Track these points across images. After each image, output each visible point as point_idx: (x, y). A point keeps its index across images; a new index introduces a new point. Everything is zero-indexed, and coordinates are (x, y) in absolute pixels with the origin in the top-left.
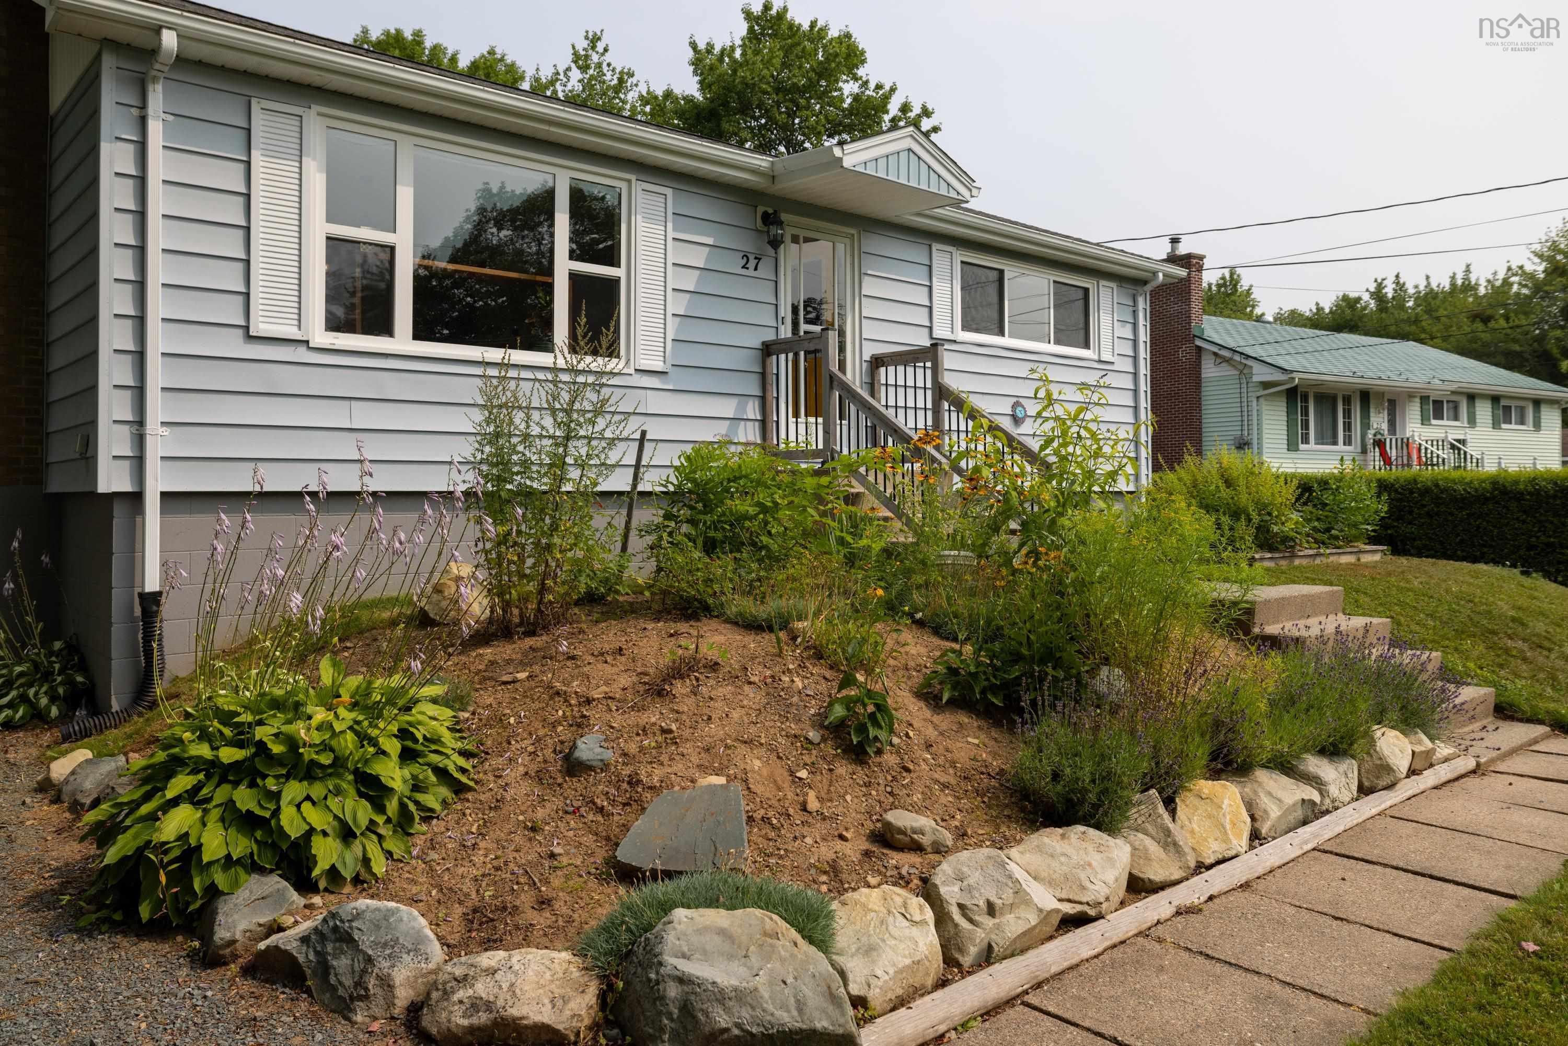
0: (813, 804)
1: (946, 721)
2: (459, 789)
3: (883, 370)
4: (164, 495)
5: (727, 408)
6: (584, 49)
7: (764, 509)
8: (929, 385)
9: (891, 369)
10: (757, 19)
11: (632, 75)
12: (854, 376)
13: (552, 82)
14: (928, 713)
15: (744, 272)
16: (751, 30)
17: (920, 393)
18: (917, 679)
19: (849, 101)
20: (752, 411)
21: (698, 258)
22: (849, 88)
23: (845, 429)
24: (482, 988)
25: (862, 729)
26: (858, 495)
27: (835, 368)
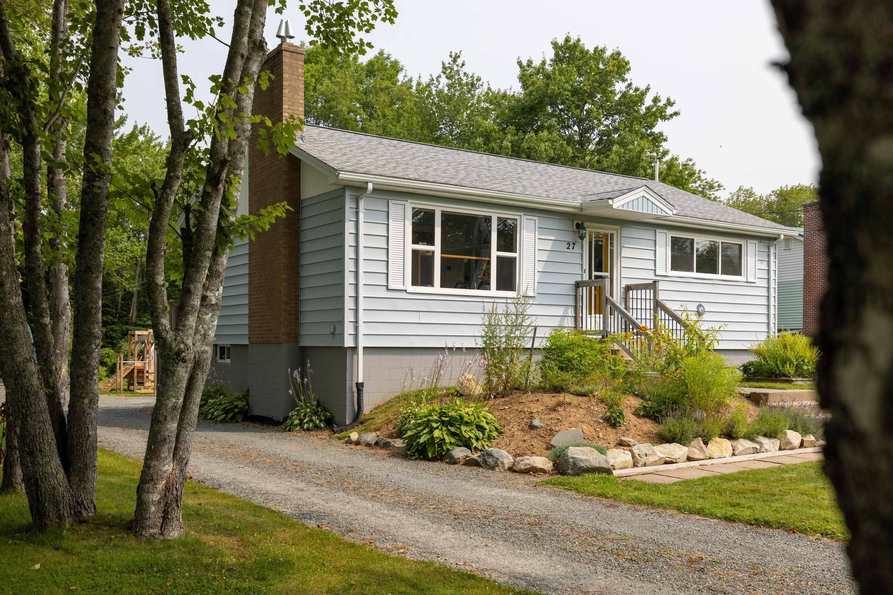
0: (601, 436)
1: (642, 421)
2: (500, 433)
3: (631, 292)
4: (364, 348)
5: (560, 311)
6: (449, 63)
7: (581, 356)
8: (652, 298)
9: (635, 292)
10: (561, 48)
11: (480, 80)
12: (617, 298)
13: (428, 86)
14: (636, 419)
15: (568, 250)
16: (557, 55)
17: (648, 301)
18: (633, 410)
19: (619, 96)
20: (571, 312)
21: (548, 246)
22: (619, 87)
23: (612, 319)
24: (527, 462)
25: (615, 419)
26: (618, 350)
27: (608, 295)
